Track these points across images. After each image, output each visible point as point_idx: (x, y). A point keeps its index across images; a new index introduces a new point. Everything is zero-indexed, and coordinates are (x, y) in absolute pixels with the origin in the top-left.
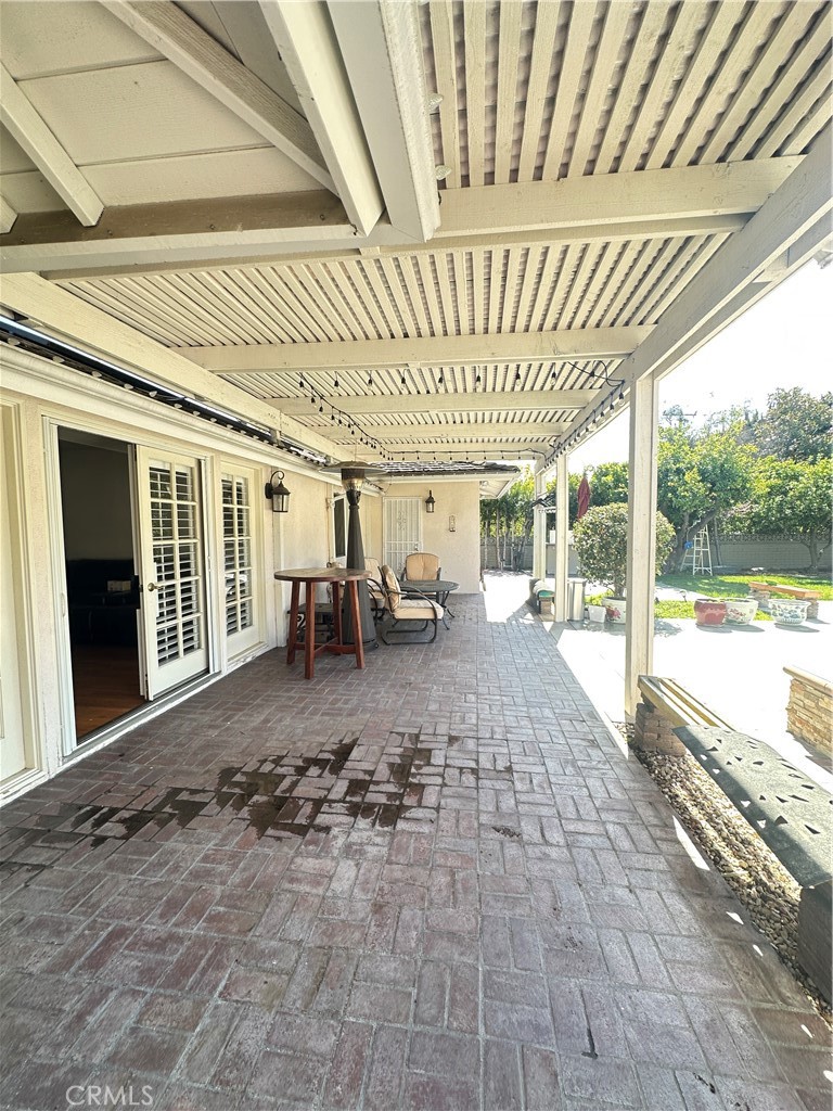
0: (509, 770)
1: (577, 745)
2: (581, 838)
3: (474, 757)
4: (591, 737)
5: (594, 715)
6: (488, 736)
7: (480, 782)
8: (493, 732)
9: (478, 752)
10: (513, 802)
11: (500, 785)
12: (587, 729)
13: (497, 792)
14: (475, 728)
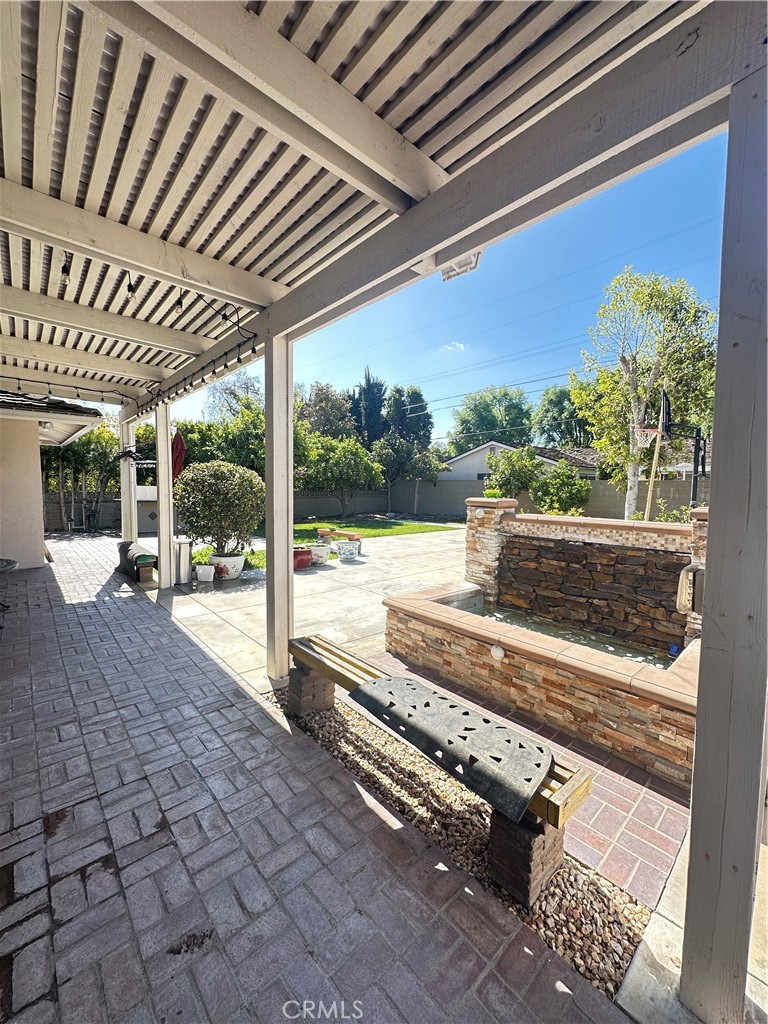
0: (164, 825)
1: (236, 741)
2: (286, 876)
3: (102, 834)
4: (248, 724)
5: (240, 694)
6: (115, 783)
7: (124, 875)
8: (120, 775)
9: (105, 821)
10: (185, 879)
11: (156, 862)
12: (239, 715)
13: (156, 876)
14: (89, 781)
